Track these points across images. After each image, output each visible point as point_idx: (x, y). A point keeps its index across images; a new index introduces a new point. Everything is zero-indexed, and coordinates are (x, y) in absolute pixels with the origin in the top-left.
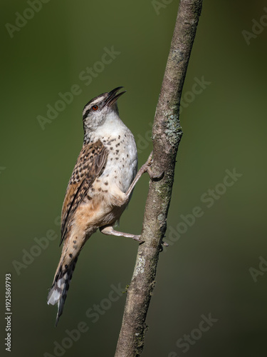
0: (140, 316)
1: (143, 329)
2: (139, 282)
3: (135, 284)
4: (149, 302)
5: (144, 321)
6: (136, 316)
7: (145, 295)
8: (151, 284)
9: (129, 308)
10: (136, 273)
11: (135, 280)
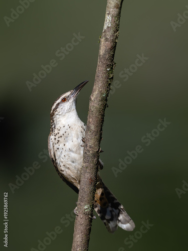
0: (110, 56)
1: (113, 65)
2: (108, 33)
3: (105, 34)
4: (115, 46)
5: (113, 60)
6: (107, 56)
7: (113, 41)
8: (116, 34)
9: (102, 52)
10: (105, 27)
11: (105, 31)
